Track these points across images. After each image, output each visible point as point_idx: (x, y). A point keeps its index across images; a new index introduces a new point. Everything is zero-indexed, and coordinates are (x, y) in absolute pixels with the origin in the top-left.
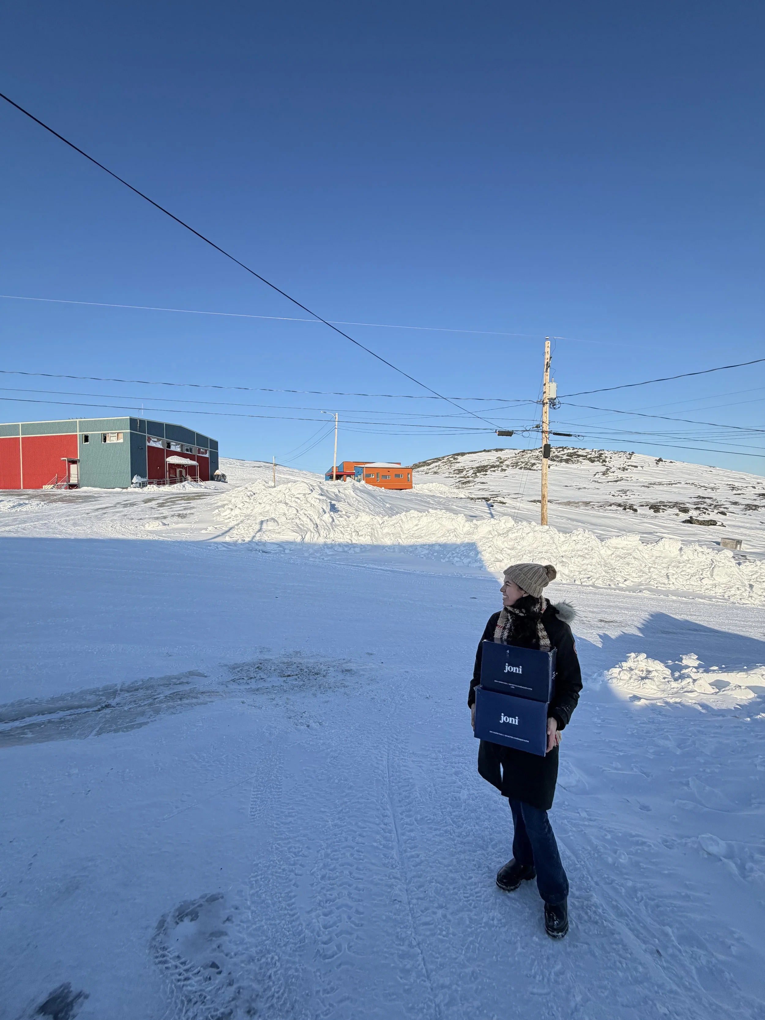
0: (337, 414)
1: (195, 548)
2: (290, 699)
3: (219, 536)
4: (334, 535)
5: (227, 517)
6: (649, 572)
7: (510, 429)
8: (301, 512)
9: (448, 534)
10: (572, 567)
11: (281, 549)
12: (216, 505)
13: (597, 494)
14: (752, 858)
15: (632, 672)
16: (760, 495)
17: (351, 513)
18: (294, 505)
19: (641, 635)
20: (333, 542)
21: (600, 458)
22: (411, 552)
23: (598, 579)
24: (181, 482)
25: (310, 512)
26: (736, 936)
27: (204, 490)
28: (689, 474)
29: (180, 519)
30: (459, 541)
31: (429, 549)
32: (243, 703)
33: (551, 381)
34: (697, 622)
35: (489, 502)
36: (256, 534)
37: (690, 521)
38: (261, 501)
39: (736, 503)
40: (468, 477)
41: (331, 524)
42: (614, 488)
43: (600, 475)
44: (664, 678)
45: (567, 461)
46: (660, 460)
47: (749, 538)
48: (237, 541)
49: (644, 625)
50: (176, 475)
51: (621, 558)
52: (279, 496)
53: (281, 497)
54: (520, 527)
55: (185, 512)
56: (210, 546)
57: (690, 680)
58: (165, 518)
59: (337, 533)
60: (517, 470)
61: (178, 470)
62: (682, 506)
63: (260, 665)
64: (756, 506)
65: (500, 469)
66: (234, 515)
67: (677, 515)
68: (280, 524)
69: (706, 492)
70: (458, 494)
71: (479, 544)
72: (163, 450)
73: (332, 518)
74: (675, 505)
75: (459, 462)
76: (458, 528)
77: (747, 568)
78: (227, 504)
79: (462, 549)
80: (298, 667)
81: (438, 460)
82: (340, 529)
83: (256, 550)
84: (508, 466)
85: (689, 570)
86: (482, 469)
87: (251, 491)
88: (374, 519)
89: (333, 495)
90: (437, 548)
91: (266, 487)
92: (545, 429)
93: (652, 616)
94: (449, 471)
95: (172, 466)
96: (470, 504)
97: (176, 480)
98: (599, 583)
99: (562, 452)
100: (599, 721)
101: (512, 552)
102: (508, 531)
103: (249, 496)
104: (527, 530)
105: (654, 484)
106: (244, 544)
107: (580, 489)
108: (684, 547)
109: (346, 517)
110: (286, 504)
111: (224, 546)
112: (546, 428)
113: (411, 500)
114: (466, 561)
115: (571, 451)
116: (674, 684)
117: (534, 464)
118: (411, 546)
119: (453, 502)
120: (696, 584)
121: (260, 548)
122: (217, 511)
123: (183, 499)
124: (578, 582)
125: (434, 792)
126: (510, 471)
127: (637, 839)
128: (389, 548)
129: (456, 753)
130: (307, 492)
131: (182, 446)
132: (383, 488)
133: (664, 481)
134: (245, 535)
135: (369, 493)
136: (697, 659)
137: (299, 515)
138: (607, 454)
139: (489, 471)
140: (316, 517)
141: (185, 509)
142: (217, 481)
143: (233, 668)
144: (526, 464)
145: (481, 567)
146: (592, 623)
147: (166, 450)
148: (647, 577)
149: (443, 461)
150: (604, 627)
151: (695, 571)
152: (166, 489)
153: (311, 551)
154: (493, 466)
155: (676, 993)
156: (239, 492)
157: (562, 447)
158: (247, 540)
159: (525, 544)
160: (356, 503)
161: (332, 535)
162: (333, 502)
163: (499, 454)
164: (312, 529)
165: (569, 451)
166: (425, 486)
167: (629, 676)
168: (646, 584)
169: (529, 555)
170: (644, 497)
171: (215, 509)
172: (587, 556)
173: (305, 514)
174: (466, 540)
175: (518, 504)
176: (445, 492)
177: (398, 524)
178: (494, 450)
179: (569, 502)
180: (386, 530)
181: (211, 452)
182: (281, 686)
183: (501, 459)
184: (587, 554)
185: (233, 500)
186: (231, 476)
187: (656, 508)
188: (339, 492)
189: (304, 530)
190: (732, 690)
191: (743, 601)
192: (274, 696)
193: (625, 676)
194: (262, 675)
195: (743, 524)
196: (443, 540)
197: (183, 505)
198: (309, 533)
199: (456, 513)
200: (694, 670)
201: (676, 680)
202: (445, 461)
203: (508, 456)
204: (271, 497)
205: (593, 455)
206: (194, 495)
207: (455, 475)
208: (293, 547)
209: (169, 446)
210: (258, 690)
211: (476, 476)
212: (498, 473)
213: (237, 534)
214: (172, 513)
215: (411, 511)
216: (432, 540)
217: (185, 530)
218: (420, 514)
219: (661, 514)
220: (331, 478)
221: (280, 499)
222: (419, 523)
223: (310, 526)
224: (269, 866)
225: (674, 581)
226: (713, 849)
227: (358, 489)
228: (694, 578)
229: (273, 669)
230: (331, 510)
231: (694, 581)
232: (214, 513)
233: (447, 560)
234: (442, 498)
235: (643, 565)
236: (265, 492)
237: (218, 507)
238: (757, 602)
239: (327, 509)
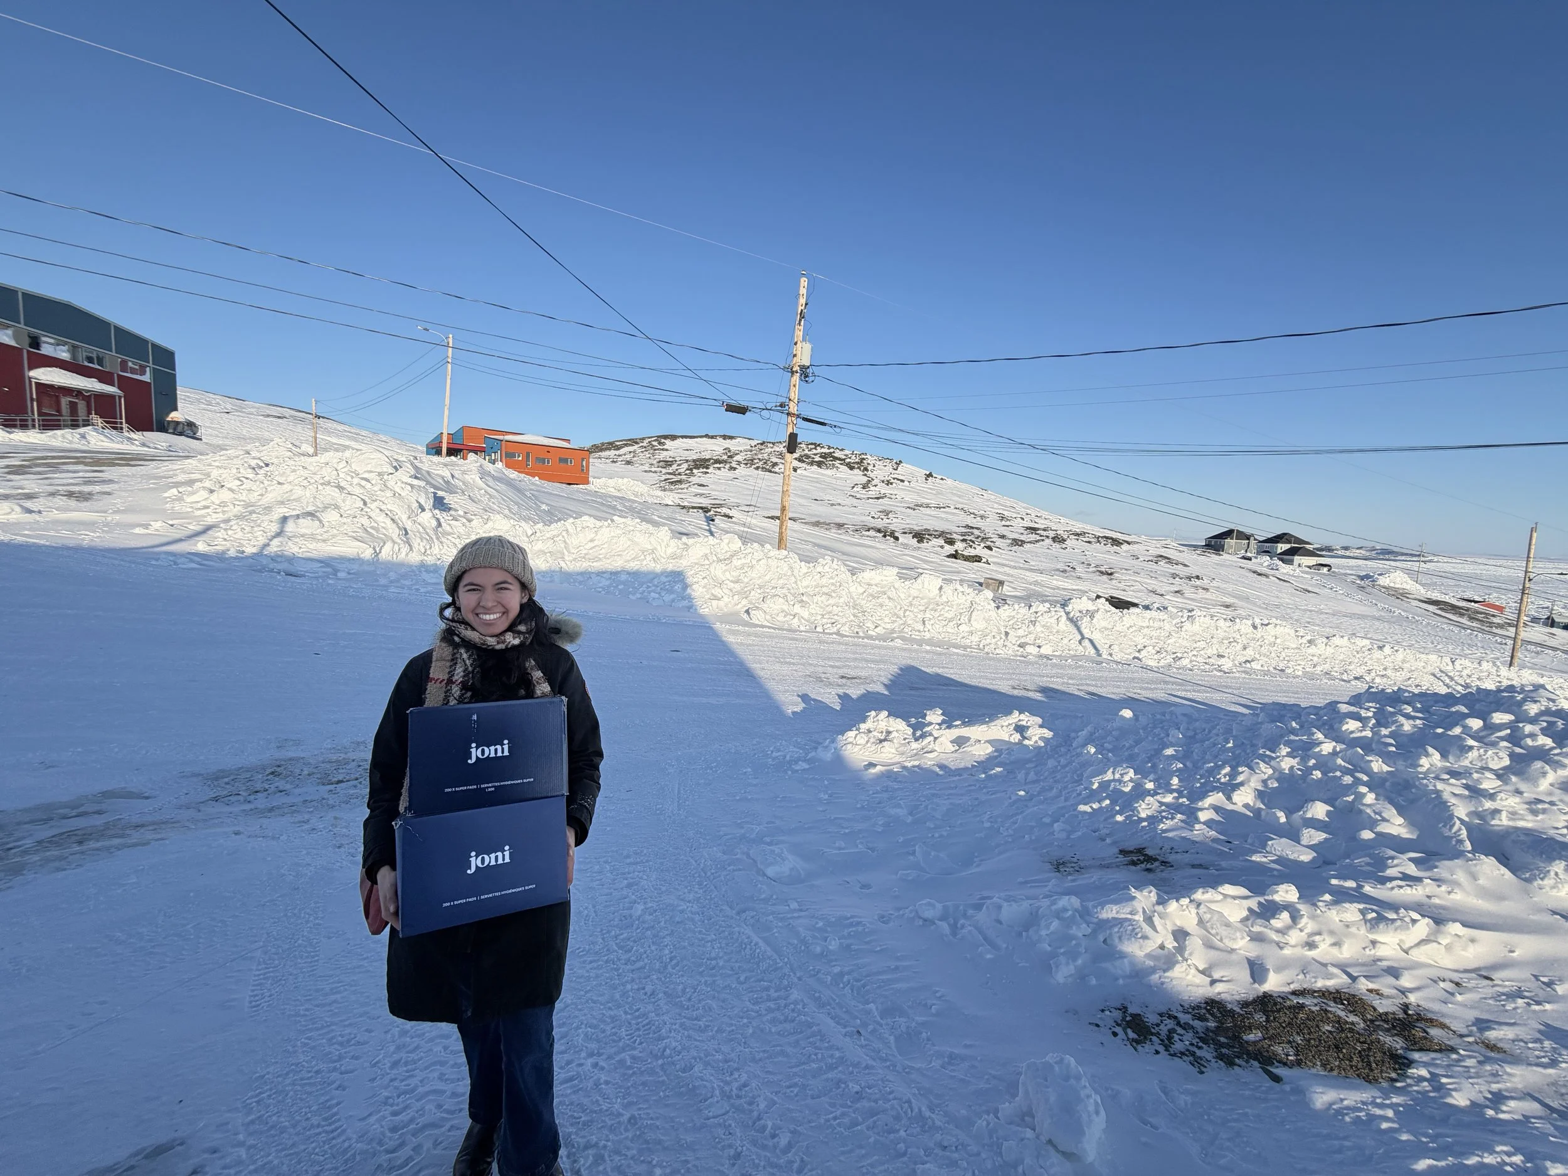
0: (451, 336)
1: (116, 562)
2: (341, 819)
3: (180, 540)
4: (440, 550)
5: (199, 505)
6: (904, 616)
7: (744, 404)
8: (373, 506)
9: (643, 557)
10: (814, 608)
11: (329, 570)
12: (170, 480)
13: (854, 514)
14: (965, 916)
15: (871, 735)
16: (1027, 528)
17: (475, 515)
18: (357, 491)
19: (886, 693)
20: (438, 563)
21: (860, 465)
22: (580, 583)
23: (844, 625)
24: (75, 425)
25: (391, 505)
26: (938, 995)
27: (139, 448)
28: (959, 496)
29: (73, 503)
30: (658, 568)
31: (610, 578)
32: (237, 833)
33: (804, 340)
34: (948, 676)
35: (708, 515)
36: (271, 540)
37: (955, 556)
38: (284, 478)
39: (1003, 537)
40: (680, 474)
41: (435, 530)
42: (874, 507)
43: (858, 489)
44: (905, 739)
45: (819, 464)
46: (930, 475)
47: (1010, 579)
48: (224, 552)
49: (891, 680)
50: (59, 410)
51: (874, 597)
52: (324, 472)
53: (328, 474)
54: (749, 550)
55: (87, 489)
56: (157, 560)
57: (931, 738)
58: (30, 497)
59: (446, 547)
60: (751, 471)
61: (65, 401)
62: (948, 536)
63: (278, 769)
64: (1022, 541)
65: (728, 466)
66: (217, 502)
67: (942, 547)
68: (326, 524)
69: (975, 520)
70: (663, 499)
71: (689, 573)
72: (20, 350)
73: (438, 520)
74: (941, 534)
75: (667, 450)
76: (659, 548)
77: (1006, 611)
78: (200, 480)
79: (664, 579)
80: (360, 766)
81: (634, 442)
82: (453, 540)
83: (272, 571)
84: (739, 463)
85: (946, 615)
86: (702, 464)
87: (259, 459)
88: (517, 527)
89: (441, 481)
90: (624, 577)
91: (294, 455)
92: (791, 410)
93: (901, 669)
94: (651, 461)
95: (45, 389)
96: (681, 515)
97: (59, 421)
98: (845, 630)
99: (814, 451)
100: (826, 797)
101: (736, 586)
102: (732, 556)
103: (254, 469)
104: (758, 555)
105: (921, 506)
106: (242, 558)
107: (832, 505)
108: (944, 586)
109: (465, 520)
110: (341, 488)
111: (192, 561)
112: (793, 408)
113: (585, 502)
114: (668, 598)
115: (826, 450)
116: (915, 745)
117: (775, 464)
118: (582, 574)
119: (654, 509)
120: (952, 631)
121: (279, 566)
122: (174, 491)
123: (79, 461)
124: (819, 629)
125: (594, 914)
126: (742, 471)
127: (852, 920)
128: (543, 576)
129: (632, 860)
130: (385, 470)
131: (74, 350)
132: (537, 478)
133: (933, 503)
134: (245, 543)
135: (509, 483)
136: (942, 714)
137: (369, 510)
138: (870, 460)
139: (711, 468)
140: (404, 517)
141: (86, 483)
142: (174, 433)
143: (216, 777)
144: (765, 463)
145: (690, 608)
146: (831, 680)
147: (28, 351)
148: (901, 622)
149: (641, 444)
150: (845, 685)
151: (953, 615)
152: (32, 437)
153: (393, 576)
154: (717, 461)
155: (873, 1067)
156: (230, 458)
157: (815, 444)
158: (250, 550)
159: (754, 575)
160: (485, 499)
161: (436, 550)
162: (440, 493)
163: (728, 443)
164: (395, 537)
165: (823, 450)
166: (611, 482)
167: (866, 739)
168: (900, 632)
169: (759, 591)
170: (908, 521)
171: (169, 487)
172: (833, 594)
173: (381, 510)
174: (670, 567)
175: (749, 519)
176: (642, 495)
177: (560, 537)
178: (721, 436)
179: (818, 522)
180: (539, 546)
181: (155, 372)
182: (324, 799)
183: (729, 451)
184: (834, 591)
185: (215, 473)
186: (210, 427)
187: (920, 536)
188: (453, 476)
189: (379, 538)
190: (972, 745)
191: (998, 651)
192: (307, 817)
193: (862, 739)
194: (281, 784)
195: (1007, 562)
196: (634, 566)
197: (81, 474)
198: (389, 545)
199: (656, 524)
200: (937, 727)
201: (916, 740)
202: (645, 444)
203: (740, 449)
204: (305, 473)
205: (854, 459)
206: (113, 456)
207: (660, 469)
208: (355, 567)
209: (35, 343)
210: (271, 810)
211: (692, 474)
212: (725, 473)
213: (225, 540)
214: (51, 489)
215: (583, 518)
216: (617, 564)
217: (90, 525)
218: (598, 523)
219: (924, 545)
220: (438, 452)
221: (327, 479)
222: (596, 538)
223: (391, 531)
224: (287, 1074)
225: (930, 627)
226: (929, 914)
227: (489, 474)
228: (951, 624)
229: (306, 772)
230: (435, 507)
231: (950, 628)
232: (166, 495)
233: (639, 596)
234: (636, 502)
235: (899, 607)
236: (293, 463)
237: (177, 485)
238: (1010, 652)
239: (428, 504)
